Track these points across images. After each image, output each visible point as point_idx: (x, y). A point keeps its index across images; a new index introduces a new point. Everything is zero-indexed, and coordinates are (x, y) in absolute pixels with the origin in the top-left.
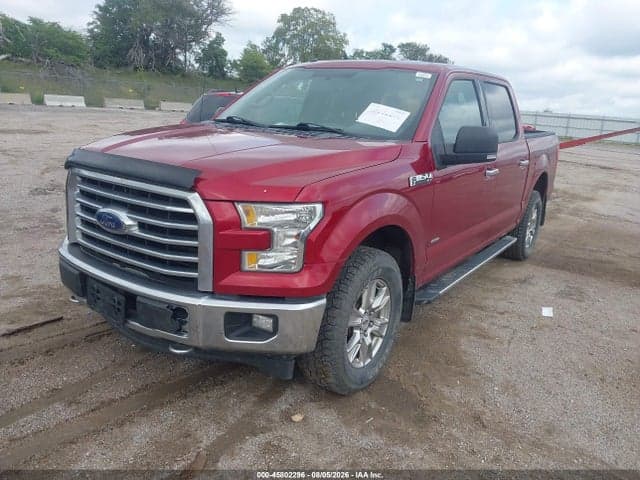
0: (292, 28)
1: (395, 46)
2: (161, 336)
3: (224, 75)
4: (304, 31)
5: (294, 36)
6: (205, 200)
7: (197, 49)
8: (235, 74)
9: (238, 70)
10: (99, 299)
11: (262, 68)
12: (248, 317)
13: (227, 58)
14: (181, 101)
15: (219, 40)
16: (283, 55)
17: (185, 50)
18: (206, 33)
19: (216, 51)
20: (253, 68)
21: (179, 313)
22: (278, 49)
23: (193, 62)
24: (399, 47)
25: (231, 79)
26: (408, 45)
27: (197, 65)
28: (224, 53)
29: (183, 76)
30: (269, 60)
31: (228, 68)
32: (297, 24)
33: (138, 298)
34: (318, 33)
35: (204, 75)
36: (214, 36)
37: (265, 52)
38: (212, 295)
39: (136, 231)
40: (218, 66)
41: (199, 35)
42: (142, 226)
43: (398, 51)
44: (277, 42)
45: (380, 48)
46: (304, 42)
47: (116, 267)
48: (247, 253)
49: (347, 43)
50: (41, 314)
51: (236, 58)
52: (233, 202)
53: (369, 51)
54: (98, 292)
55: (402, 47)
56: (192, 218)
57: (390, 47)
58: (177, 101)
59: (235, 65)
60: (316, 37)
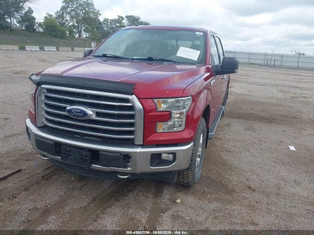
0: (70, 6)
1: (124, 17)
2: (113, 170)
3: (34, 30)
4: (77, 8)
5: (72, 11)
6: (139, 99)
7: (17, 16)
8: (41, 30)
9: (42, 28)
10: (69, 155)
11: (56, 27)
12: (159, 155)
13: (36, 21)
14: (12, 44)
15: (30, 11)
16: (67, 21)
17: (10, 17)
18: (22, 8)
19: (29, 17)
20: (51, 27)
21: (127, 157)
22: (64, 17)
23: (16, 23)
24: (126, 17)
25: (39, 32)
26: (130, 16)
27: (18, 25)
28: (34, 19)
29: (11, 30)
30: (59, 23)
31: (37, 27)
32: (73, 4)
33: (101, 152)
34: (85, 9)
35: (23, 30)
36: (27, 9)
37: (56, 18)
38: (142, 146)
39: (94, 117)
40: (30, 25)
41: (19, 8)
42: (98, 114)
43: (125, 19)
44: (63, 13)
45: (117, 18)
46: (77, 14)
47: (77, 137)
48: (158, 123)
49: (100, 15)
50: (6, 169)
51: (41, 22)
52: (152, 99)
53: (111, 19)
54: (70, 152)
55: (127, 17)
56: (132, 108)
57: (121, 17)
58: (8, 44)
59: (40, 25)
60: (83, 11)
